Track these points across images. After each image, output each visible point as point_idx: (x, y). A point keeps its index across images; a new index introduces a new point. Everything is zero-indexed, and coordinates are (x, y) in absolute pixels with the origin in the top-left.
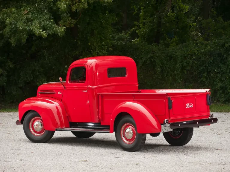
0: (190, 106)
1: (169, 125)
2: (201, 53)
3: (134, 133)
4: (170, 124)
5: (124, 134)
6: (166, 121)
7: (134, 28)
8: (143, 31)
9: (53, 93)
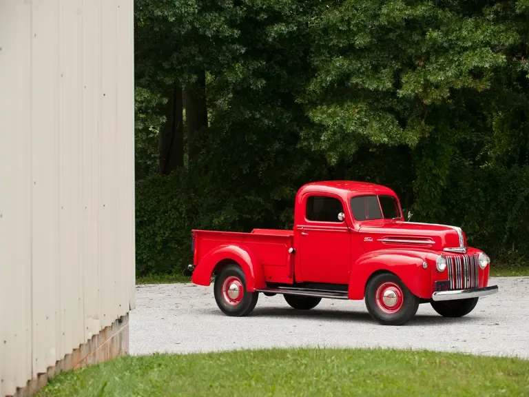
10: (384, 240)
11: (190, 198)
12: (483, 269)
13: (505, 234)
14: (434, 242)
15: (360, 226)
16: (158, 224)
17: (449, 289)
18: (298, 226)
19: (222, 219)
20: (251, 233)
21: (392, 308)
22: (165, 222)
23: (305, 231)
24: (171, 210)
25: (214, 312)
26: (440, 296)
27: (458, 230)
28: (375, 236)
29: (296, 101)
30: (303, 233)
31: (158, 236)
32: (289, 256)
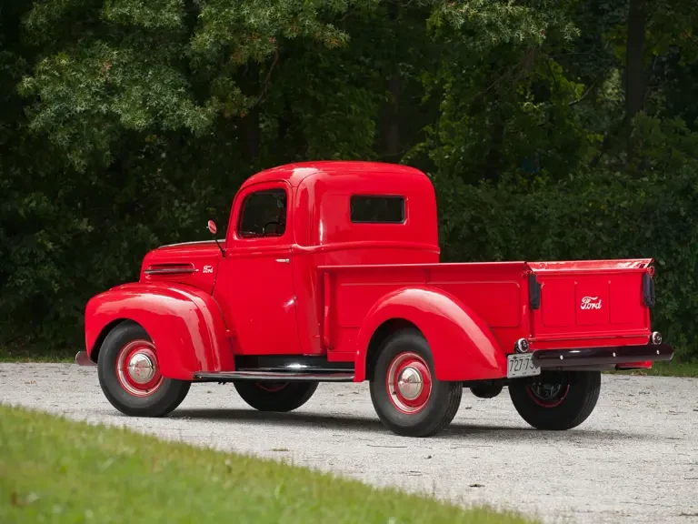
0: (594, 305)
1: (530, 356)
2: (620, 210)
3: (425, 382)
4: (531, 354)
5: (395, 384)
6: (522, 343)
7: (422, 144)
8: (449, 154)
9: (190, 270)
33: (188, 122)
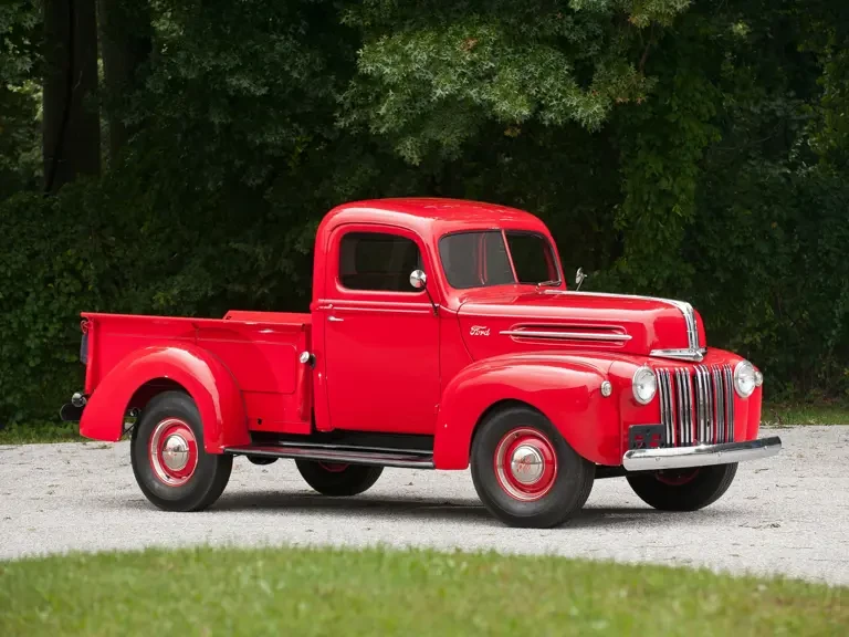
10: (516, 332)
11: (107, 248)
12: (745, 397)
13: (835, 326)
14: (630, 337)
15: (461, 300)
16: (31, 306)
17: (664, 445)
18: (321, 301)
19: (175, 292)
20: (224, 320)
21: (534, 489)
22: (47, 304)
23: (338, 314)
24: (61, 275)
25: (132, 504)
26: (643, 459)
27: (685, 308)
28: (495, 323)
29: (344, 20)
30: (332, 319)
31: (31, 336)
32: (301, 372)
33: (578, 114)
